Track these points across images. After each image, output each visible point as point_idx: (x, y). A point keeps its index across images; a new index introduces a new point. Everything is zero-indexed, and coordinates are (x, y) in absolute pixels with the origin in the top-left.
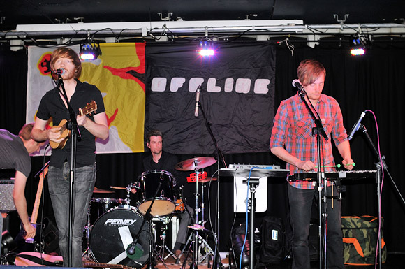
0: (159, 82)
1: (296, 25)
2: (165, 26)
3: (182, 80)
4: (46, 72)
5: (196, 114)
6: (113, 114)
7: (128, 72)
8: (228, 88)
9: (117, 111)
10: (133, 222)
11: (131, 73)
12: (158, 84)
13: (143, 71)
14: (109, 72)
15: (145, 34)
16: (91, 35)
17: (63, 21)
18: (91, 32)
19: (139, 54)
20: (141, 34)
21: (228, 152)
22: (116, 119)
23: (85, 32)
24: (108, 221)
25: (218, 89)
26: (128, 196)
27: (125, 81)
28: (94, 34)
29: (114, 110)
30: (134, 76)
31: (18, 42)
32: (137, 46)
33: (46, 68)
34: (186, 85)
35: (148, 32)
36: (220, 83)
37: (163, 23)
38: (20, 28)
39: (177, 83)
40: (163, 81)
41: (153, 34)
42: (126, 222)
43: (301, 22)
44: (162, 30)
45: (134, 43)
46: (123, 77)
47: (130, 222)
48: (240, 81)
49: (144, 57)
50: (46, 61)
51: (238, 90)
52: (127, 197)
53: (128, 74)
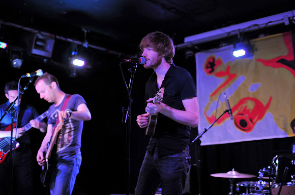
4: (210, 72)
6: (267, 101)
7: (278, 62)
9: (271, 99)
11: (282, 62)
13: (292, 58)
14: (261, 64)
15: (287, 23)
16: (241, 34)
18: (241, 31)
19: (286, 43)
20: (284, 23)
22: (271, 107)
27: (276, 70)
29: (268, 98)
30: (284, 64)
32: (284, 36)
33: (210, 69)
35: (290, 20)
45: (281, 34)
46: (275, 67)
49: (291, 45)
50: (209, 63)
53: (279, 64)
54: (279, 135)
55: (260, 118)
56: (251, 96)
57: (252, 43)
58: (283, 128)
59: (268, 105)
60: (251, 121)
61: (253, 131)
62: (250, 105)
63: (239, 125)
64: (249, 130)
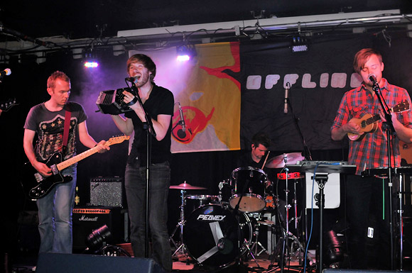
0: (254, 80)
1: (392, 15)
2: (257, 24)
3: (277, 77)
5: (286, 110)
6: (210, 112)
8: (324, 84)
9: (213, 110)
10: (223, 218)
11: (227, 72)
12: (254, 82)
13: (238, 70)
14: (205, 72)
15: (238, 33)
16: (187, 37)
17: (160, 25)
18: (187, 34)
19: (233, 53)
20: (234, 33)
21: (324, 149)
22: (212, 118)
23: (180, 34)
24: (199, 217)
25: (313, 85)
26: (220, 192)
27: (220, 80)
28: (188, 36)
29: (211, 110)
30: (229, 75)
31: (119, 47)
32: (231, 45)
34: (281, 81)
35: (241, 31)
36: (315, 79)
37: (255, 21)
38: (121, 34)
39: (272, 80)
40: (258, 79)
41: (247, 32)
42: (217, 218)
43: (398, 11)
44: (255, 28)
45: (228, 43)
46: (219, 77)
47: (220, 218)
48: (335, 76)
49: (238, 56)
51: (334, 85)
52: (218, 194)
53: (224, 73)
54: (219, 148)
55: (200, 129)
56: (191, 105)
57: (197, 49)
58: (224, 142)
59: (210, 115)
60: (190, 132)
61: (191, 142)
62: (191, 115)
63: (177, 136)
64: (188, 141)
